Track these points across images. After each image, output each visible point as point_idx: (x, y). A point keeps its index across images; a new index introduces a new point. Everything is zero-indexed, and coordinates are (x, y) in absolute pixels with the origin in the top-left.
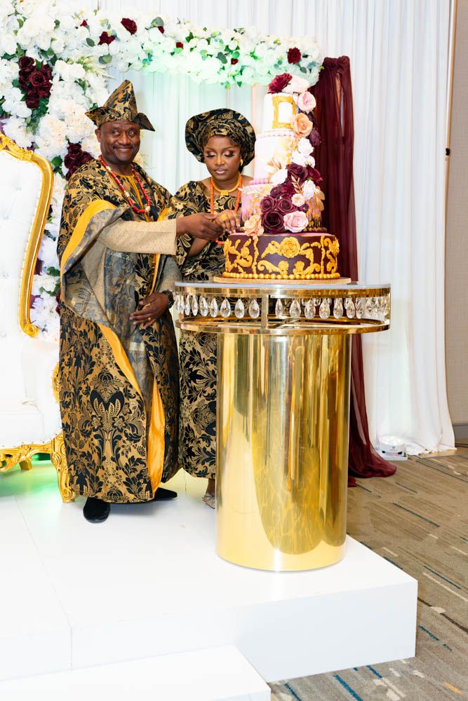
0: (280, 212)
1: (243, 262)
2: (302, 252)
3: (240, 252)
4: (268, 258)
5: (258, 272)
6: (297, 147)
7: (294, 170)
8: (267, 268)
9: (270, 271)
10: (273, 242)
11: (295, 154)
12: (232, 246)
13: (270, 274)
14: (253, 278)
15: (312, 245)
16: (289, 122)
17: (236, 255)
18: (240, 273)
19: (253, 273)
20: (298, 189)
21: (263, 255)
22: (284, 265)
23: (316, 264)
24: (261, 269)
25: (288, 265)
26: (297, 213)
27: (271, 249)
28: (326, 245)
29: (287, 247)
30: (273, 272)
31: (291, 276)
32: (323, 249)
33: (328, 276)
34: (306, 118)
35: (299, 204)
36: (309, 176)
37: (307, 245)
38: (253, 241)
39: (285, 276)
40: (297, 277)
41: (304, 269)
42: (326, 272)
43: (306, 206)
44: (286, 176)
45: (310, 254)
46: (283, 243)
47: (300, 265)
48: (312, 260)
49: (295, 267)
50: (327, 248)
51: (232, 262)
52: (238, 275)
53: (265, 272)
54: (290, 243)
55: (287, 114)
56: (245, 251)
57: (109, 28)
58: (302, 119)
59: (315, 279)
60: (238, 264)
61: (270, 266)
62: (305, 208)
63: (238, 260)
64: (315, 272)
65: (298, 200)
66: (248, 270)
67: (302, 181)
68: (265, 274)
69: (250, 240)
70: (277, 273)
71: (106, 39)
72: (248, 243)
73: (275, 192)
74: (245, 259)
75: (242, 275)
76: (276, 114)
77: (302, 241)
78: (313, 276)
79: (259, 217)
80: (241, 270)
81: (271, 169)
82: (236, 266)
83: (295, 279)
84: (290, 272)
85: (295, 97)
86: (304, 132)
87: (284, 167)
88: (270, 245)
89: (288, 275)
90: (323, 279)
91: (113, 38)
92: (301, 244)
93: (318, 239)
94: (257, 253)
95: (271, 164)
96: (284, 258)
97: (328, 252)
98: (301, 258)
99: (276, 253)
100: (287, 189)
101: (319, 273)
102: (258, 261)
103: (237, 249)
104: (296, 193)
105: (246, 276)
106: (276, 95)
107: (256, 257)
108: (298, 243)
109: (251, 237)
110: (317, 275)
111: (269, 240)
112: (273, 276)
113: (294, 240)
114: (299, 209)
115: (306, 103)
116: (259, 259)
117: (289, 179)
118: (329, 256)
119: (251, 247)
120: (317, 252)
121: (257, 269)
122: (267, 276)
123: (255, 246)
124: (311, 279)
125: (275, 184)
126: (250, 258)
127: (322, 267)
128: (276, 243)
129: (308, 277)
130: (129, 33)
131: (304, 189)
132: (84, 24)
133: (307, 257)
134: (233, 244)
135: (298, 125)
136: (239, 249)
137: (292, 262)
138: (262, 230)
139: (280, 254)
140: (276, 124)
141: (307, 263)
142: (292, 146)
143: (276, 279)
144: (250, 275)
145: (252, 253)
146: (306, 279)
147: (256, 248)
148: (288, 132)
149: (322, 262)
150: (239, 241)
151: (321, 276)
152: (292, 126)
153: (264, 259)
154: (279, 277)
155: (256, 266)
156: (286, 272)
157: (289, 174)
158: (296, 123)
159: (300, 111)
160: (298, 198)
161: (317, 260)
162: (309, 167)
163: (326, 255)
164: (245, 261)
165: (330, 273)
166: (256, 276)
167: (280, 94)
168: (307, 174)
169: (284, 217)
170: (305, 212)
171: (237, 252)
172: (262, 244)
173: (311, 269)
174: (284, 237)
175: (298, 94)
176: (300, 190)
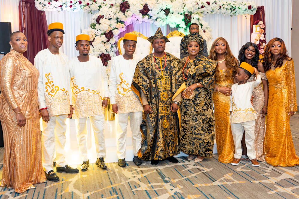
7: (260, 40)
11: (260, 37)
16: (259, 31)
26: (262, 50)
34: (263, 30)
35: (262, 48)
43: (263, 48)
44: (259, 42)
55: (258, 29)
57: (203, 4)
65: (262, 47)
67: (263, 43)
71: (202, 7)
76: (256, 29)
81: (255, 41)
85: (260, 25)
86: (262, 32)
87: (258, 40)
91: (204, 6)
95: (255, 40)
100: (259, 45)
114: (262, 49)
117: (260, 43)
130: (208, 5)
132: (197, 4)
140: (256, 31)
148: (259, 33)
159: (261, 28)
162: (264, 40)
167: (257, 25)
175: (261, 25)
176: (262, 45)
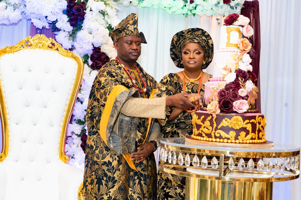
0: (231, 100)
1: (205, 130)
2: (245, 126)
3: (204, 123)
4: (223, 129)
5: (216, 137)
6: (241, 59)
7: (240, 73)
8: (222, 135)
9: (224, 137)
10: (226, 119)
11: (240, 63)
12: (198, 119)
13: (224, 139)
14: (212, 141)
15: (251, 121)
16: (236, 43)
17: (201, 126)
18: (203, 137)
19: (212, 138)
20: (243, 86)
21: (219, 127)
22: (232, 134)
23: (253, 134)
24: (218, 135)
25: (235, 134)
26: (241, 101)
27: (225, 123)
28: (259, 121)
29: (235, 122)
30: (226, 138)
31: (237, 141)
32: (257, 124)
33: (260, 141)
34: (247, 41)
35: (243, 95)
36: (249, 77)
37: (247, 121)
38: (212, 117)
39: (233, 141)
40: (241, 141)
41: (246, 136)
42: (259, 138)
43: (247, 96)
44: (235, 77)
45: (249, 127)
46: (232, 119)
47: (243, 134)
48: (251, 131)
49: (240, 135)
50: (260, 123)
51: (198, 130)
52: (202, 138)
53: (220, 137)
54: (237, 120)
55: (235, 38)
56: (207, 123)
58: (245, 42)
59: (252, 143)
60: (202, 131)
61: (223, 134)
62: (246, 98)
63: (202, 129)
64: (252, 139)
65: (242, 92)
66: (209, 136)
67: (245, 81)
68: (220, 139)
69: (211, 116)
70: (228, 139)
72: (209, 118)
73: (228, 87)
74: (207, 128)
75: (205, 139)
76: (229, 38)
77: (244, 118)
78: (251, 141)
79: (217, 102)
80: (204, 135)
81: (225, 72)
82: (201, 132)
83: (240, 143)
84: (236, 138)
85: (241, 28)
86: (246, 49)
87: (233, 71)
88: (224, 120)
89: (235, 140)
90: (257, 143)
92: (244, 121)
93: (254, 117)
94: (215, 125)
95: (225, 69)
96: (232, 129)
97: (260, 126)
98: (244, 129)
99: (228, 126)
100: (236, 85)
101: (255, 139)
102: (215, 130)
103: (201, 122)
104: (241, 88)
105: (208, 139)
106: (229, 26)
107: (214, 127)
108: (242, 120)
109: (212, 115)
110: (253, 141)
111: (223, 117)
112: (226, 140)
113: (240, 118)
114: (243, 98)
115: (247, 32)
116: (216, 129)
117: (237, 79)
118: (261, 128)
119: (211, 121)
120: (254, 125)
121: (215, 135)
122: (222, 140)
123: (214, 120)
124: (250, 143)
125: (228, 82)
126: (210, 128)
127: (257, 135)
128: (228, 119)
129: (248, 142)
131: (246, 86)
133: (248, 129)
134: (199, 118)
135: (243, 45)
136: (203, 121)
137: (238, 132)
138: (218, 111)
139: (230, 126)
140: (228, 44)
141: (247, 133)
142: (238, 58)
143: (227, 142)
144: (210, 139)
145: (212, 125)
146: (246, 143)
147: (214, 122)
148: (236, 49)
149: (257, 132)
150: (203, 117)
151: (256, 141)
152: (239, 46)
153: (220, 129)
154: (229, 141)
155: (214, 133)
156: (234, 138)
157: (237, 76)
158: (241, 44)
159: (244, 37)
160: (242, 91)
161: (254, 131)
162: (249, 72)
163: (259, 128)
164: (207, 130)
165: (261, 139)
166: (214, 140)
167: (231, 26)
168: (248, 76)
169: (234, 103)
170: (247, 100)
171: (202, 124)
172: (219, 119)
173: (249, 136)
174: (233, 116)
175: (243, 26)
176: (244, 86)
